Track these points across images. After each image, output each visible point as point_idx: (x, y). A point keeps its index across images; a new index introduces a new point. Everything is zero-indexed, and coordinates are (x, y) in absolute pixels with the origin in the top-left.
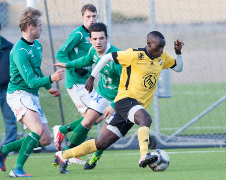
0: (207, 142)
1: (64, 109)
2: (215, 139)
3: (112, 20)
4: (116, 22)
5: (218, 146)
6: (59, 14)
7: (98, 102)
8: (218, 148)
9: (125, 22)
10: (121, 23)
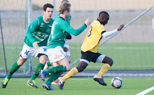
0: (81, 74)
1: (6, 55)
2: (86, 73)
3: (33, 8)
4: (35, 10)
5: (87, 77)
6: (5, 4)
7: (27, 54)
8: (87, 78)
9: (39, 9)
10: (38, 10)
